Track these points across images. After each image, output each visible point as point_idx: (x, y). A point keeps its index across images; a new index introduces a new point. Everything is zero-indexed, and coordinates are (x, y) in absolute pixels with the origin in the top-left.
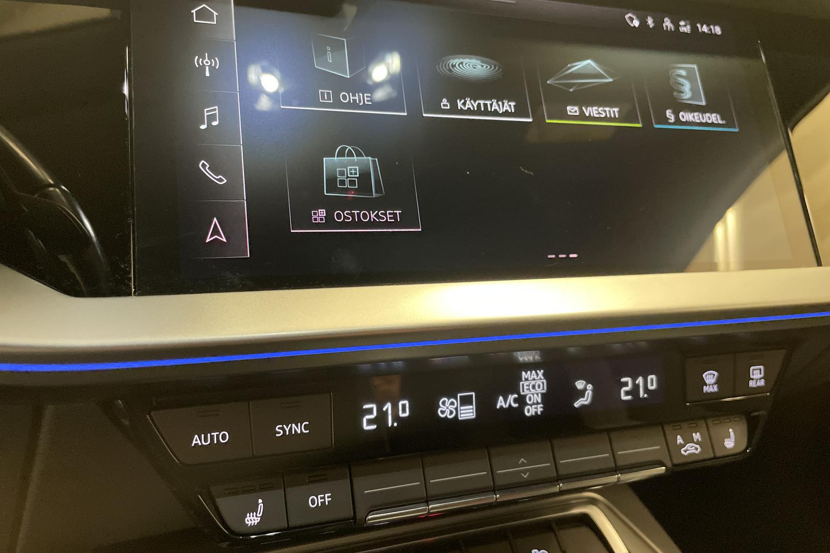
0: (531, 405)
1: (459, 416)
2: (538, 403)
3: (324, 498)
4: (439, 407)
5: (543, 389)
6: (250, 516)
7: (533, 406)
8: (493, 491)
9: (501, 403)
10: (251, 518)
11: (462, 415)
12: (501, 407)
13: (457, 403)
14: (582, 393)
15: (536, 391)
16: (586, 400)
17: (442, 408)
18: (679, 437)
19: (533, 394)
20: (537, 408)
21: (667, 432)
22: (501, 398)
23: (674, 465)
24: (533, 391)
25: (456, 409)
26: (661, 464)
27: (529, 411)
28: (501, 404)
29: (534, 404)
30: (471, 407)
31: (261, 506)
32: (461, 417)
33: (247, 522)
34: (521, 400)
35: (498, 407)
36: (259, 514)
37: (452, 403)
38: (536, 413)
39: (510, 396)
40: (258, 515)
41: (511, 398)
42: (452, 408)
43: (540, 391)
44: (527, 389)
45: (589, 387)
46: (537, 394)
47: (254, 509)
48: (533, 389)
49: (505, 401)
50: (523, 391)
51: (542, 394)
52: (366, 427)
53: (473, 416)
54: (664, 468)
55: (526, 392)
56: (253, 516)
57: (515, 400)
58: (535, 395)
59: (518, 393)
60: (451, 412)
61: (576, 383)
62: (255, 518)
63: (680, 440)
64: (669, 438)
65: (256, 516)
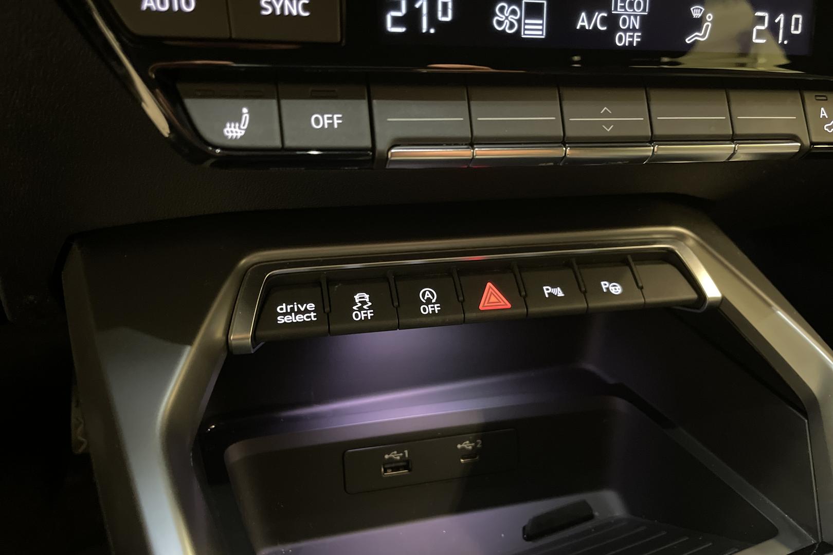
0: (625, 31)
1: (522, 34)
2: (634, 30)
3: (331, 118)
4: (495, 15)
5: (644, 10)
6: (230, 127)
7: (628, 34)
8: (561, 143)
9: (583, 22)
10: (233, 129)
11: (526, 32)
12: (583, 27)
13: (521, 12)
14: (697, 24)
15: (635, 11)
16: (703, 36)
17: (499, 17)
18: (822, 109)
19: (629, 16)
20: (632, 37)
21: (807, 101)
22: (583, 15)
23: (812, 143)
24: (630, 11)
25: (519, 21)
26: (793, 138)
27: (620, 38)
28: (583, 24)
29: (628, 30)
30: (540, 22)
31: (246, 117)
32: (524, 34)
33: (226, 134)
34: (612, 22)
35: (578, 27)
36: (244, 125)
37: (514, 12)
38: (631, 43)
39: (597, 14)
40: (242, 127)
41: (598, 16)
42: (513, 18)
43: (639, 12)
44: (622, 7)
45: (709, 17)
46: (635, 16)
47: (238, 119)
48: (630, 8)
49: (590, 19)
50: (616, 9)
51: (642, 17)
52: (391, 29)
53: (542, 35)
54: (799, 144)
55: (620, 11)
56: (235, 127)
57: (604, 21)
58: (632, 18)
59: (609, 11)
60: (512, 26)
61: (692, 9)
62: (237, 129)
63: (823, 113)
64: (809, 109)
65: (239, 128)
